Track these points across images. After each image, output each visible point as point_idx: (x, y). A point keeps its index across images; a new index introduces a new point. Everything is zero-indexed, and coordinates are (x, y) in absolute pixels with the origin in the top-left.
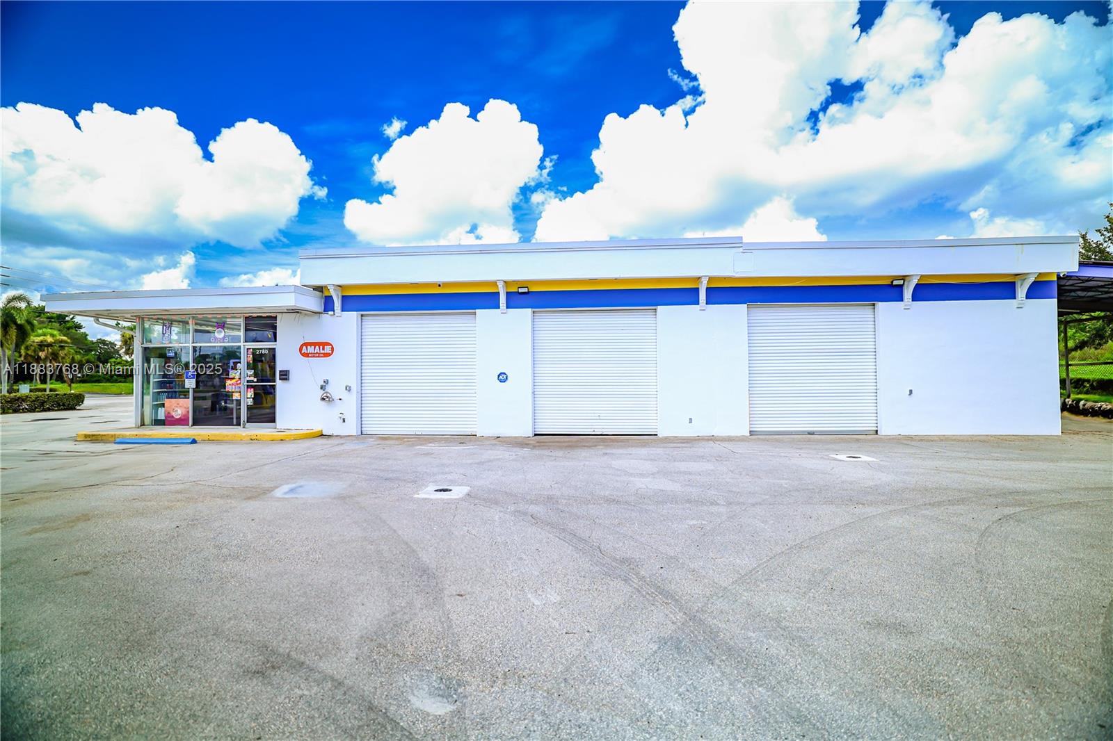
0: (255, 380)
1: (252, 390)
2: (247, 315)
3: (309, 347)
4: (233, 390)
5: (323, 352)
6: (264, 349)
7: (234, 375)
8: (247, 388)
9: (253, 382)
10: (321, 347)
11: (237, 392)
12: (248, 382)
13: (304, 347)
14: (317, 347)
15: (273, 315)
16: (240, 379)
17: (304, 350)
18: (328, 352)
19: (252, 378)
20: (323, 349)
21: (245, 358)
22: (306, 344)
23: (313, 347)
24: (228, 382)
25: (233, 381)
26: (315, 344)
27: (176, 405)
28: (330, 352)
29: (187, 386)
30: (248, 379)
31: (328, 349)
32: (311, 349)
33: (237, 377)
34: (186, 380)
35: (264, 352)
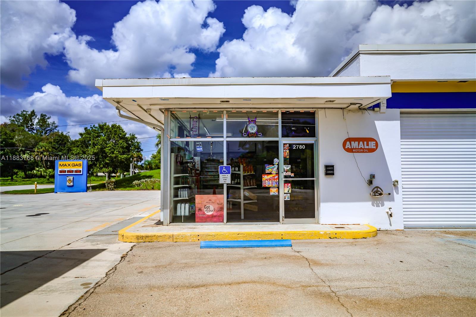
0: (293, 175)
1: (289, 185)
2: (284, 110)
3: (353, 143)
4: (270, 185)
5: (367, 147)
6: (302, 144)
7: (270, 170)
8: (285, 183)
9: (290, 177)
10: (365, 143)
11: (274, 187)
12: (286, 177)
13: (348, 143)
14: (361, 143)
15: (311, 110)
16: (278, 174)
17: (348, 145)
18: (373, 147)
19: (289, 173)
20: (368, 145)
21: (283, 153)
22: (350, 140)
23: (357, 143)
24: (265, 177)
25: (271, 176)
26: (358, 140)
27: (208, 201)
28: (375, 147)
29: (221, 181)
30: (285, 174)
31: (372, 145)
32: (355, 145)
33: (274, 171)
34: (221, 175)
35: (301, 147)
